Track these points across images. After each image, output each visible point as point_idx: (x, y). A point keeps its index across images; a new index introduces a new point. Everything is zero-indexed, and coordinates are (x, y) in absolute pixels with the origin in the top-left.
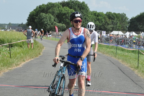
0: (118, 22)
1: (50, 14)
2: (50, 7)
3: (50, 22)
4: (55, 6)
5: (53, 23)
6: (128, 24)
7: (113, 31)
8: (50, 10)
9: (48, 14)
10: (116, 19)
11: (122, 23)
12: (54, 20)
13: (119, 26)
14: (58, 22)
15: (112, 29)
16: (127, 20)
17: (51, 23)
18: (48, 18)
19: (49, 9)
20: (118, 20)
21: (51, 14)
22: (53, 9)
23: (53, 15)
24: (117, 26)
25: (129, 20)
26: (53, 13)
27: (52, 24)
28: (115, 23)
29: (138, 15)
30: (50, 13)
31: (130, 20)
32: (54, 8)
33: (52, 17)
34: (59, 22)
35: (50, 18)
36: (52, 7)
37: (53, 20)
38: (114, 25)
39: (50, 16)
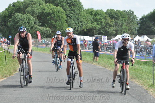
0: (124, 22)
1: (28, 14)
2: (28, 5)
3: (29, 25)
4: (34, 3)
5: (33, 26)
6: (138, 24)
7: (118, 36)
8: (29, 9)
9: (26, 15)
10: (121, 19)
11: (130, 23)
12: (35, 23)
13: (125, 29)
14: (40, 25)
15: (115, 32)
16: (136, 20)
17: (30, 27)
18: (25, 19)
19: (27, 7)
20: (124, 20)
21: (30, 14)
22: (33, 8)
23: (32, 15)
24: (122, 29)
25: (139, 19)
26: (32, 13)
27: (32, 28)
28: (120, 24)
29: (151, 12)
30: (28, 12)
31: (141, 19)
32: (34, 6)
33: (32, 18)
34: (42, 26)
35: (29, 19)
36: (30, 4)
37: (33, 23)
38: (118, 27)
39: (29, 17)
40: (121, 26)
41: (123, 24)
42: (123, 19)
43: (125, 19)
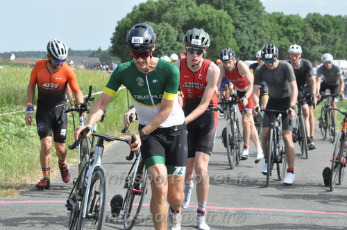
0: (338, 37)
1: (167, 24)
2: (167, 7)
3: (168, 43)
4: (178, 3)
5: (175, 45)
8: (168, 14)
9: (163, 25)
10: (333, 30)
12: (178, 39)
13: (341, 48)
17: (169, 47)
18: (161, 33)
19: (165, 11)
20: (338, 33)
21: (169, 23)
22: (174, 12)
23: (174, 25)
24: (335, 49)
26: (174, 22)
27: (172, 48)
28: (330, 39)
30: (167, 20)
32: (176, 9)
33: (172, 30)
35: (168, 33)
36: (170, 5)
37: (175, 39)
38: (327, 46)
39: (168, 29)
40: (333, 44)
41: (336, 40)
42: (337, 30)
43: (341, 30)
